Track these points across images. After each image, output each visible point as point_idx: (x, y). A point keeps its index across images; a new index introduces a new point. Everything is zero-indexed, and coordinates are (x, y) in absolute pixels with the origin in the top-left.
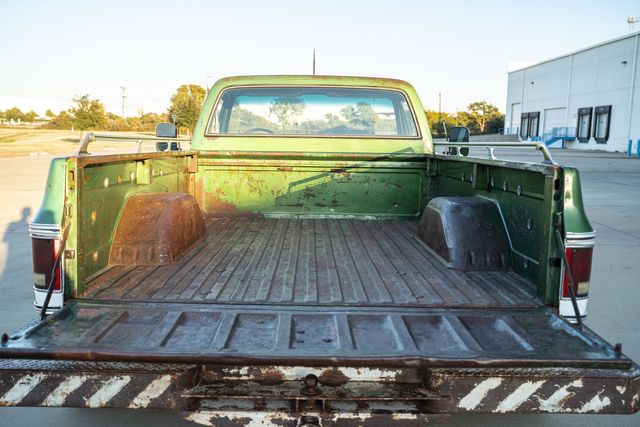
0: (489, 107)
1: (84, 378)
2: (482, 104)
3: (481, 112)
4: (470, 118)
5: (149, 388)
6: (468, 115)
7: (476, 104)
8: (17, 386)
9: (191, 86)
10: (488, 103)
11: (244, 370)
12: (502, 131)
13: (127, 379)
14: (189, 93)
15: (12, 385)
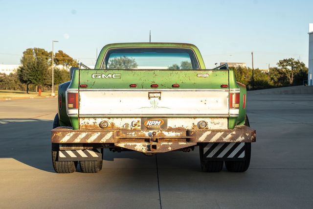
0: (297, 63)
1: (86, 134)
2: (290, 60)
3: (289, 68)
4: (280, 73)
5: (106, 136)
6: (278, 70)
7: (285, 60)
8: (66, 136)
9: (36, 49)
10: (296, 60)
11: (133, 133)
12: (307, 82)
13: (99, 133)
14: (34, 55)
15: (65, 136)
